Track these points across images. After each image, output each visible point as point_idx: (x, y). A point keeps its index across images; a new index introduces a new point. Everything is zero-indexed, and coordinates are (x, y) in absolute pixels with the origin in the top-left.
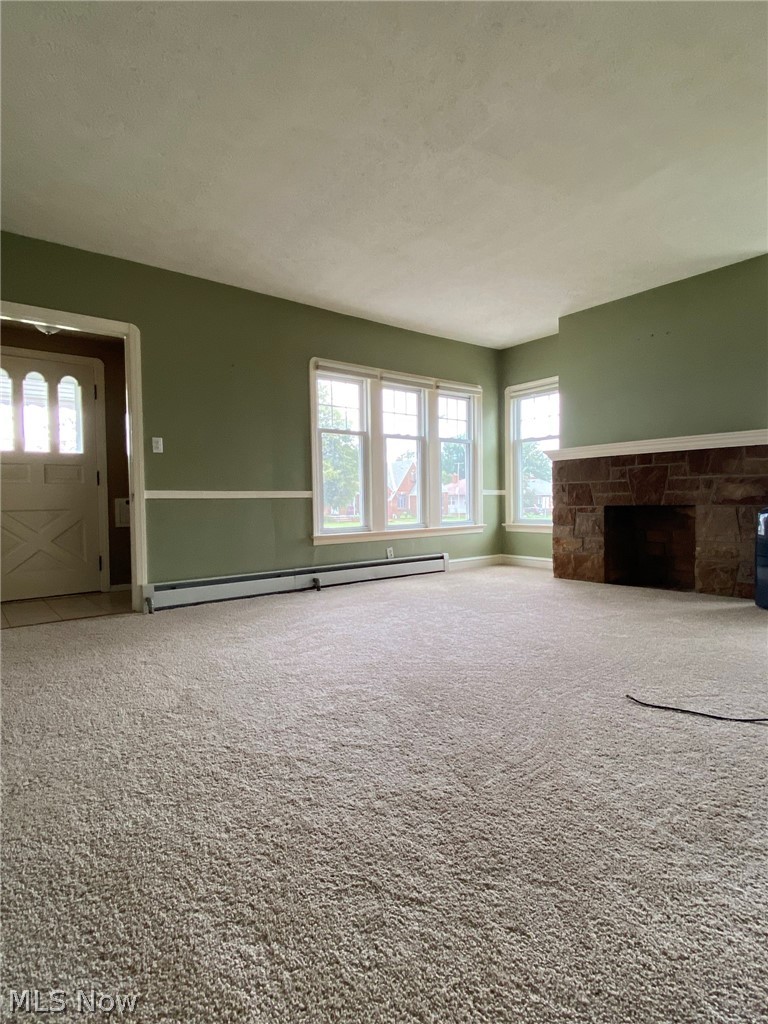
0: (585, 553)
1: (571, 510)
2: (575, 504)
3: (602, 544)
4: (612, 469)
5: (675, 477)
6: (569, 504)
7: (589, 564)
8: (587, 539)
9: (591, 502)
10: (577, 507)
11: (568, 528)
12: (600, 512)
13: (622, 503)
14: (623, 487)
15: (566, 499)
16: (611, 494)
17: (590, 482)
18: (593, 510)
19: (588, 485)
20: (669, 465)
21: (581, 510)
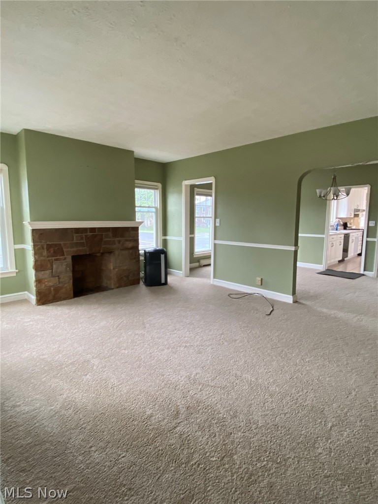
0: (60, 285)
1: (49, 260)
2: (53, 256)
3: (71, 277)
4: (75, 235)
5: (106, 239)
6: (48, 257)
7: (63, 290)
8: (62, 276)
9: (63, 255)
10: (53, 258)
11: (48, 272)
12: (69, 259)
13: (82, 254)
14: (82, 244)
15: (45, 253)
16: (75, 249)
17: (62, 243)
18: (65, 258)
19: (60, 244)
20: (104, 233)
21: (56, 260)
